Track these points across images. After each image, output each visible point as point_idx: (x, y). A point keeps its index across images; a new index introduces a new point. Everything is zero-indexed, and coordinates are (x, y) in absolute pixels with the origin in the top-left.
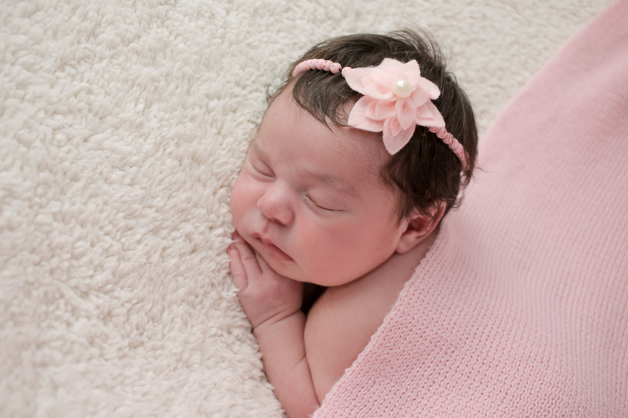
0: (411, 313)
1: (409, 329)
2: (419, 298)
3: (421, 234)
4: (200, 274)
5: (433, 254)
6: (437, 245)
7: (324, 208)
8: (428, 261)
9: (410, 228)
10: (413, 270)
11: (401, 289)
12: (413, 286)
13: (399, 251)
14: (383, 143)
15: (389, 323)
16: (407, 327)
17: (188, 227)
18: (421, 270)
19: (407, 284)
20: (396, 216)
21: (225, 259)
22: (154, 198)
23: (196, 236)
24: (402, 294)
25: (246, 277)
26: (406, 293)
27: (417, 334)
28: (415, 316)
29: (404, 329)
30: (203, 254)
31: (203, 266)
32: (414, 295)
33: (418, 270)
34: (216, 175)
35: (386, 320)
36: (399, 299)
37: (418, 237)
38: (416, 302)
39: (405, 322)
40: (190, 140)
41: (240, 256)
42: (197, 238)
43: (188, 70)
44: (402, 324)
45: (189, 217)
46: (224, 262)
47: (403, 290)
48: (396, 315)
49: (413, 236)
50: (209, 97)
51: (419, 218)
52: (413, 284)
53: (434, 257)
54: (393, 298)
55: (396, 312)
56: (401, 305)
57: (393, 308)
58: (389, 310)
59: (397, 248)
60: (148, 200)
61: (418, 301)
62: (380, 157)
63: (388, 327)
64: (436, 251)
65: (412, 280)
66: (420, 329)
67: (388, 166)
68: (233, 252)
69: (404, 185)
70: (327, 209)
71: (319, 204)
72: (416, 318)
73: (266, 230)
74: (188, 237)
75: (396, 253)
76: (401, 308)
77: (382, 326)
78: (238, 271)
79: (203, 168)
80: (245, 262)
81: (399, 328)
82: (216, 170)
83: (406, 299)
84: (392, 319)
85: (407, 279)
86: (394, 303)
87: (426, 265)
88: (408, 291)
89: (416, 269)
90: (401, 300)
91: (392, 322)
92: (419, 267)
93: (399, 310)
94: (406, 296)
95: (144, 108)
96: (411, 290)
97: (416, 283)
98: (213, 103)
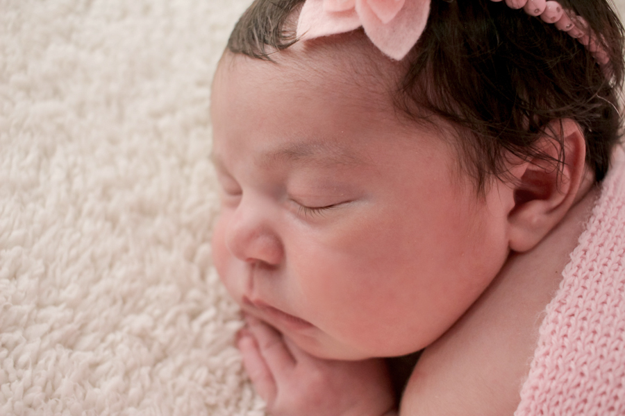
0: (572, 365)
1: (578, 399)
2: (582, 329)
3: (556, 201)
4: (180, 394)
5: (593, 235)
6: (600, 216)
7: (317, 208)
8: (585, 251)
9: (523, 198)
10: (557, 277)
11: (540, 322)
12: (563, 309)
13: (517, 247)
14: (372, 45)
15: (533, 397)
16: (573, 397)
17: (139, 321)
18: (574, 270)
19: (550, 309)
20: (466, 179)
21: (231, 357)
22: (62, 287)
23: (159, 332)
24: (545, 330)
25: (271, 378)
26: (551, 327)
27: (599, 405)
28: (585, 369)
29: (569, 402)
30: (180, 359)
31: (183, 380)
32: (569, 325)
33: (568, 273)
34: (189, 226)
35: (525, 393)
36: (540, 343)
37: (551, 211)
38: (579, 339)
39: (565, 388)
40: (129, 185)
41: (256, 345)
42: (162, 335)
43: (114, 88)
44: (561, 393)
45: (142, 303)
46: (229, 362)
47: (544, 322)
48: (541, 376)
49: (535, 211)
50: (157, 115)
51: (528, 171)
52: (562, 303)
53: (597, 240)
54: (528, 343)
55: (539, 370)
56: (547, 354)
57: (533, 365)
58: (526, 371)
59: (510, 243)
60: (50, 293)
61: (583, 335)
62: (381, 75)
63: (532, 407)
64: (598, 228)
65: (560, 294)
66: (604, 393)
67: (405, 87)
68: (246, 342)
69: (459, 112)
70: (322, 208)
71: (307, 203)
72: (586, 373)
73: (251, 285)
74: (144, 337)
75: (513, 254)
76: (548, 359)
77: (521, 406)
78: (255, 371)
79: (159, 221)
80: (266, 353)
81: (557, 403)
82: (185, 218)
83: (554, 338)
84: (536, 388)
85: (549, 298)
86: (532, 353)
87: (583, 258)
88: (555, 322)
89: (563, 274)
90: (544, 344)
91: (537, 393)
92: (568, 267)
93: (544, 366)
94: (553, 332)
95: (40, 159)
96: (560, 317)
97: (568, 300)
98: (164, 122)
